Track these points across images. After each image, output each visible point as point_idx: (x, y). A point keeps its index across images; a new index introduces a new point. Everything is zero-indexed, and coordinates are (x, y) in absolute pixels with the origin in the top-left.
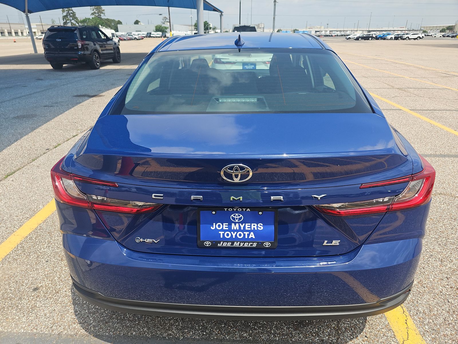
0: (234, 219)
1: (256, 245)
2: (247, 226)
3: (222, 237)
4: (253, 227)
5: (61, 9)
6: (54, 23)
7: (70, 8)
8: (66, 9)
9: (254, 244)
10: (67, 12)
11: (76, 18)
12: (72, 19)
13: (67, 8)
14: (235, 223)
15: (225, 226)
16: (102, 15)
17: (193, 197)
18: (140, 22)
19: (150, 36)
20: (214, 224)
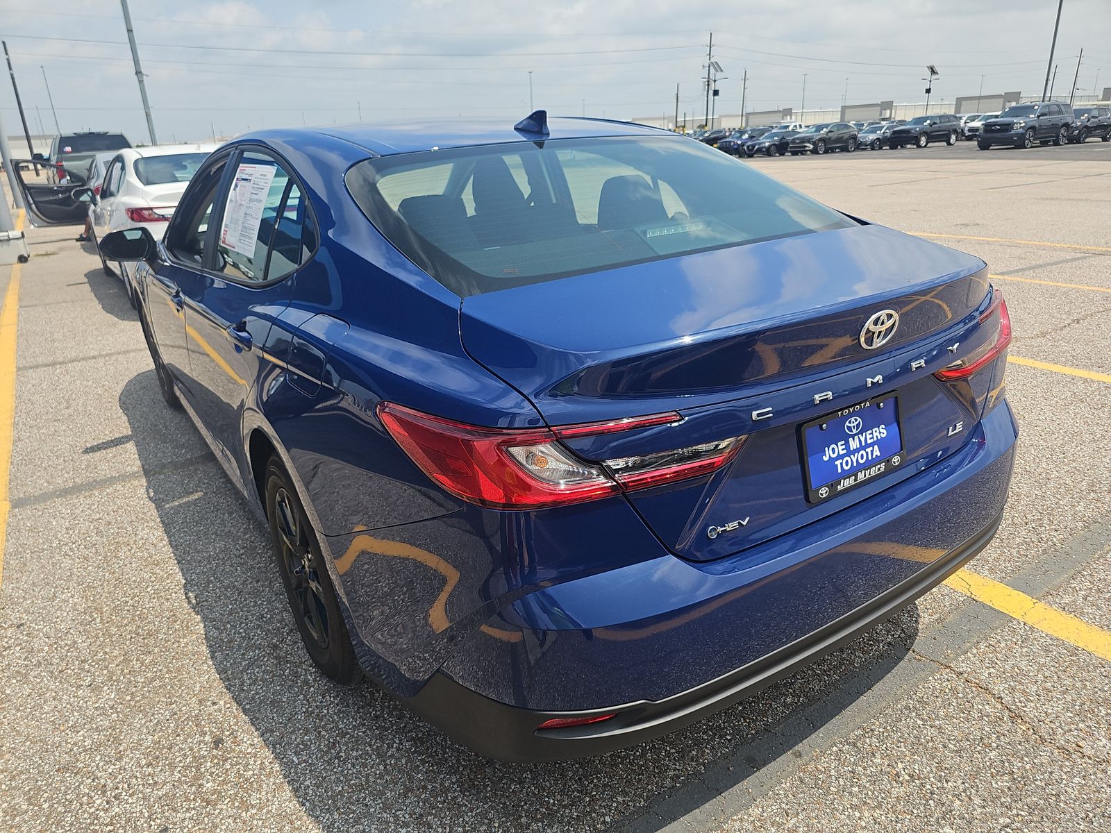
0: (850, 428)
1: (884, 467)
2: (869, 437)
3: (840, 471)
4: (875, 434)
9: (881, 466)
14: (853, 436)
15: (840, 449)
17: (817, 398)
20: (826, 449)
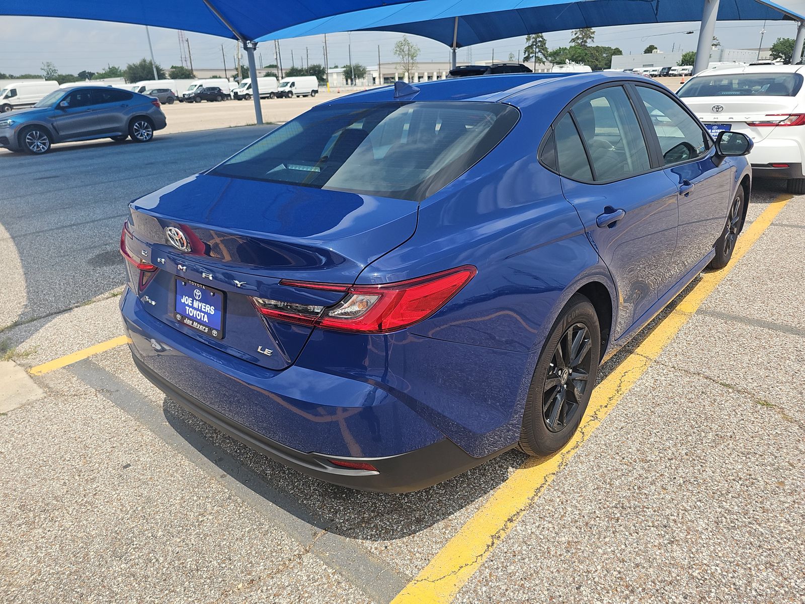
1: (207, 330)
5: (526, 36)
6: (512, 58)
7: (540, 34)
8: (534, 36)
10: (534, 40)
11: (545, 49)
12: (539, 51)
13: (534, 34)
16: (589, 40)
18: (656, 48)
19: (667, 73)
